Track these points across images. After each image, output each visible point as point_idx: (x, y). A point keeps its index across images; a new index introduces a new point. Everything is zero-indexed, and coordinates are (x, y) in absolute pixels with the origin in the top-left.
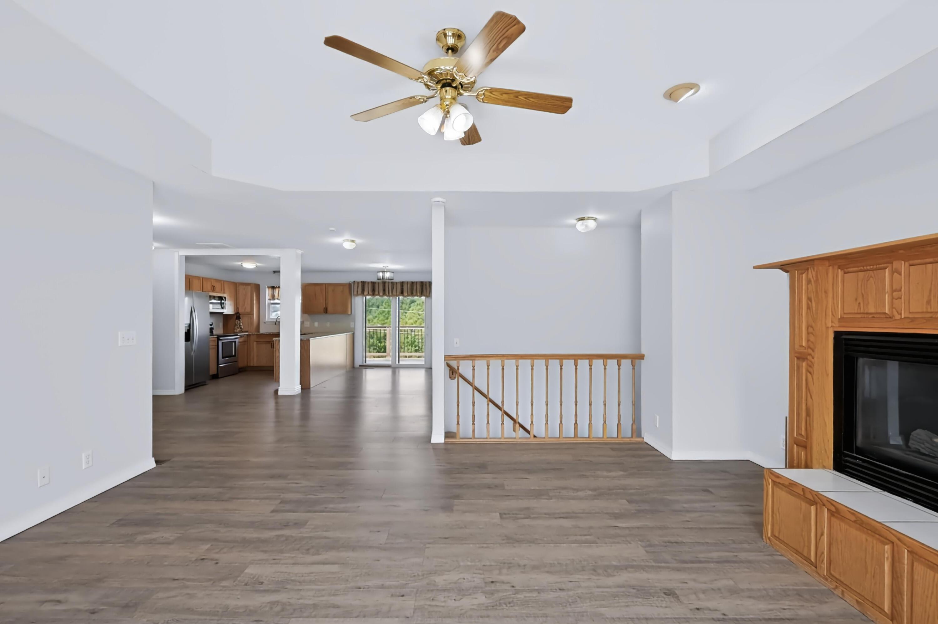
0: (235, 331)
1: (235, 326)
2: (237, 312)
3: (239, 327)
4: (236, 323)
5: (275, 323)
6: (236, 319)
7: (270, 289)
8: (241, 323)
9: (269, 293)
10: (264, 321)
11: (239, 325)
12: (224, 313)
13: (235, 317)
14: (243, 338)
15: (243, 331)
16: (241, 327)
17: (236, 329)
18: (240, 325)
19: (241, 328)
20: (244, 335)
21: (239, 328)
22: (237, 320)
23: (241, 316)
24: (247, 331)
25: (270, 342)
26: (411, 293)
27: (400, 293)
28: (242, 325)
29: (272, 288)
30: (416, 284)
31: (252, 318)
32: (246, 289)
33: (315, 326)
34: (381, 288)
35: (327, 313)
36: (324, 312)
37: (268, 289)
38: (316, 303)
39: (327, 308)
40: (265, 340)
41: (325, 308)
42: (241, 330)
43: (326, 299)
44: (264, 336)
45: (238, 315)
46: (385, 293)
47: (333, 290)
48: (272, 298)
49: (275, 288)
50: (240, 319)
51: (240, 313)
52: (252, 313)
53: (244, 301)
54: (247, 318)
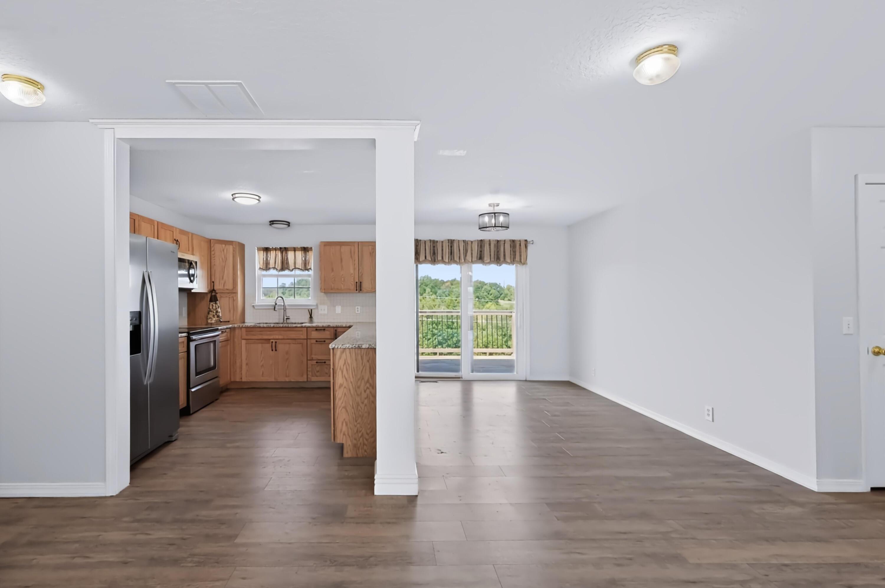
1: (209, 313)
2: (212, 288)
3: (215, 314)
4: (211, 307)
5: (273, 308)
6: (211, 301)
7: (262, 252)
8: (218, 307)
9: (259, 258)
10: (253, 305)
11: (215, 311)
12: (193, 291)
13: (209, 296)
14: (225, 334)
15: (221, 322)
16: (218, 314)
17: (210, 318)
18: (217, 312)
19: (218, 316)
20: (227, 328)
21: (216, 316)
22: (211, 303)
23: (218, 296)
24: (229, 322)
25: (270, 339)
26: (496, 259)
27: (477, 259)
28: (219, 312)
29: (265, 251)
30: (504, 243)
31: (235, 298)
32: (225, 251)
33: (336, 313)
34: (447, 250)
35: (361, 290)
36: (357, 290)
37: (259, 251)
38: (342, 275)
39: (361, 282)
40: (260, 337)
41: (357, 283)
42: (219, 319)
43: (360, 268)
44: (259, 329)
45: (213, 294)
46: (454, 259)
47: (370, 253)
48: (264, 266)
49: (269, 250)
50: (216, 301)
51: (217, 291)
52: (234, 290)
53: (222, 271)
54: (228, 299)
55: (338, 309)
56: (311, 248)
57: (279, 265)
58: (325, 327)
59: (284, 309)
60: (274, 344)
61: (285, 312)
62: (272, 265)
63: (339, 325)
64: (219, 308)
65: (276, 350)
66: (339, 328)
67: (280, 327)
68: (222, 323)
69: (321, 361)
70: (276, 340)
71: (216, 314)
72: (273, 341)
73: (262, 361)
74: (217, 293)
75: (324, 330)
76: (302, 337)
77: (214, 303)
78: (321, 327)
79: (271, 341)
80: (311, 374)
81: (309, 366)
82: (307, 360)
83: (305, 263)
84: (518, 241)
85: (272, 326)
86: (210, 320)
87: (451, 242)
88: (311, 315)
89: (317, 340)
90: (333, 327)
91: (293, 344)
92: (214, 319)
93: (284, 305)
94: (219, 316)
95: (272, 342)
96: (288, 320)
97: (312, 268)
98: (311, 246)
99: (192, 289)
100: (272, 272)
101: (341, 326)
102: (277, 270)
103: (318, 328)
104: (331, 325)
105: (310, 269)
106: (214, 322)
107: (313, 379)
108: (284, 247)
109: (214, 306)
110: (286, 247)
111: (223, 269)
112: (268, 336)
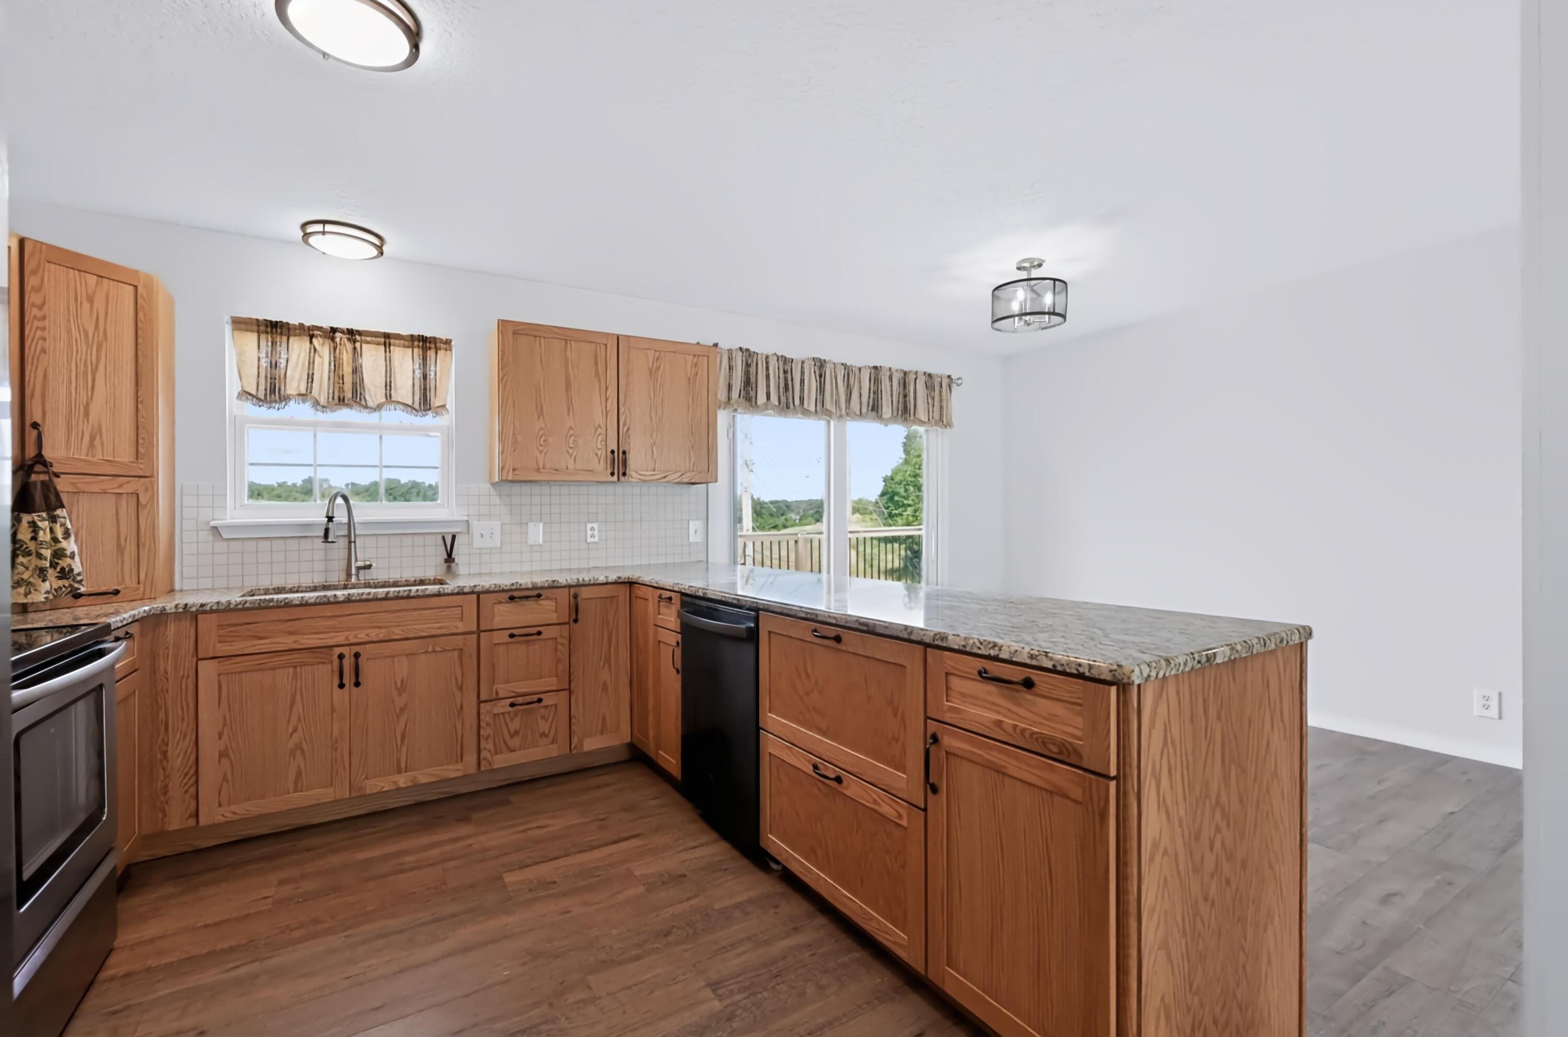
2: (31, 452)
3: (50, 563)
4: (25, 535)
5: (322, 533)
6: (27, 506)
7: (250, 336)
8: (67, 535)
9: (240, 357)
10: (213, 523)
11: (47, 553)
15: (81, 595)
16: (64, 563)
17: (24, 583)
18: (59, 554)
19: (65, 574)
21: (51, 573)
22: (29, 518)
23: (61, 485)
24: (117, 592)
25: (331, 647)
26: (900, 413)
27: (868, 410)
28: (72, 556)
29: (267, 333)
30: (916, 380)
31: (143, 500)
32: (99, 303)
33: (531, 542)
34: (812, 384)
35: (624, 474)
36: (612, 474)
37: (236, 332)
38: (571, 428)
39: (624, 453)
40: (283, 642)
41: (613, 452)
42: (70, 585)
43: (622, 410)
45: (34, 477)
46: (823, 406)
47: (650, 370)
48: (262, 387)
49: (285, 331)
50: (55, 510)
51: (54, 465)
52: (142, 466)
53: (81, 381)
54: (113, 499)
55: (537, 533)
56: (448, 342)
57: (323, 389)
58: (542, 588)
59: (349, 536)
60: (348, 663)
61: (353, 544)
62: (294, 384)
63: (586, 577)
64: (72, 538)
65: (357, 684)
66: (584, 588)
67: (376, 599)
68: (81, 601)
69: (528, 699)
70: (356, 649)
71: (53, 565)
72: (346, 650)
73: (295, 730)
74: (57, 475)
75: (539, 596)
76: (461, 627)
77: (44, 515)
78: (527, 589)
79: (338, 651)
80: (490, 746)
81: (486, 718)
82: (480, 702)
83: (425, 389)
84: (937, 376)
85: (341, 599)
86: (26, 589)
87: (821, 364)
88: (450, 555)
89: (515, 632)
90: (570, 586)
91: (426, 652)
92: (46, 586)
93: (349, 524)
94: (71, 570)
95: (341, 657)
96: (362, 572)
97: (451, 405)
98: (448, 337)
100: (298, 410)
101: (592, 582)
102: (316, 403)
103: (516, 594)
104: (562, 579)
105: (443, 406)
106: (43, 600)
107: (501, 761)
108: (350, 327)
109: (44, 530)
110: (355, 328)
111: (85, 373)
112: (322, 636)
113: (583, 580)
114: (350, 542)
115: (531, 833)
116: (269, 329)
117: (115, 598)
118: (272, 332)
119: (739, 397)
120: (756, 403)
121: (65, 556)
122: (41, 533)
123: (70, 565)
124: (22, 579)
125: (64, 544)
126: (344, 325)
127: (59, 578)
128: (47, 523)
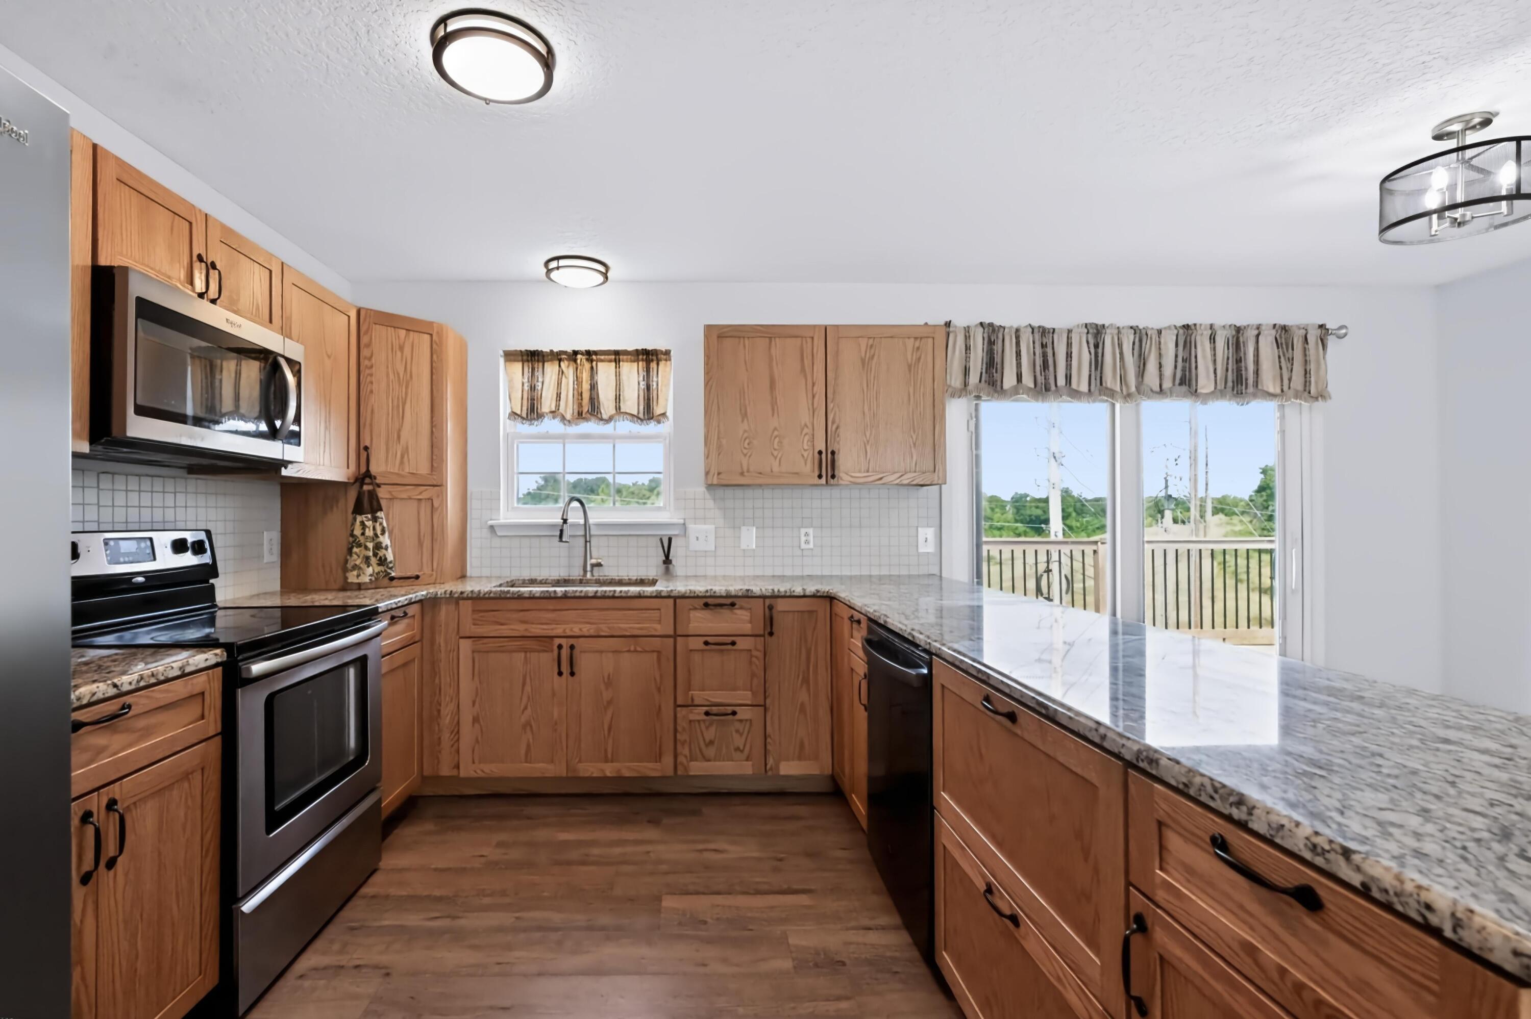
0: (352, 577)
1: (350, 552)
2: (363, 470)
3: (371, 554)
4: (357, 531)
5: (558, 533)
6: (358, 509)
7: (519, 364)
8: (383, 532)
9: (510, 384)
10: (490, 523)
11: (370, 545)
12: (284, 472)
13: (352, 495)
14: (401, 625)
15: (392, 579)
16: (381, 553)
17: (355, 567)
18: (378, 547)
19: (382, 561)
20: (411, 603)
21: (374, 561)
22: (359, 518)
23: (382, 493)
24: (417, 577)
25: (552, 637)
26: (1230, 384)
27: (1174, 385)
28: (386, 548)
29: (528, 361)
30: (1258, 336)
31: (436, 504)
32: (407, 350)
33: (743, 546)
34: (1083, 356)
35: (833, 477)
36: (820, 476)
37: (508, 363)
38: (775, 429)
39: (833, 453)
40: (519, 629)
41: (820, 453)
42: (385, 571)
43: (830, 406)
44: (514, 605)
45: (365, 488)
46: (1101, 384)
47: (863, 361)
48: (525, 408)
49: (540, 358)
50: (376, 512)
51: (378, 478)
52: (435, 477)
53: (395, 412)
54: (415, 503)
55: (749, 537)
56: (667, 353)
57: (568, 408)
58: (736, 597)
59: (585, 536)
60: (565, 652)
61: (588, 544)
62: (547, 404)
63: (783, 588)
64: (387, 534)
65: (572, 674)
66: (779, 600)
67: (586, 597)
68: (394, 583)
69: (722, 709)
70: (572, 641)
71: (375, 555)
72: (563, 641)
73: (526, 708)
74: (379, 486)
75: (733, 605)
76: (659, 629)
77: (369, 516)
78: (721, 597)
79: (557, 641)
80: (686, 751)
81: (682, 724)
82: (676, 706)
83: (649, 399)
84: (1299, 328)
85: (560, 595)
86: (355, 573)
87: (1097, 332)
88: (667, 556)
89: (709, 639)
90: (764, 597)
91: (629, 651)
92: (370, 570)
93: (585, 524)
94: (386, 559)
95: (560, 647)
96: (596, 569)
97: (670, 414)
98: (668, 348)
99: (285, 463)
100: (550, 425)
101: (788, 594)
102: (563, 418)
103: (710, 601)
104: (757, 588)
105: (664, 414)
106: (368, 581)
107: (698, 768)
108: (587, 349)
109: (369, 528)
110: (593, 348)
111: (398, 406)
112: (545, 627)
113: (779, 591)
114: (586, 542)
115: (707, 855)
116: (529, 358)
117: (417, 582)
118: (532, 360)
119: (980, 381)
120: (1002, 387)
121: (382, 548)
122: (367, 530)
123: (385, 555)
124: (356, 565)
125: (381, 539)
126: (583, 348)
127: (379, 565)
128: (371, 522)
